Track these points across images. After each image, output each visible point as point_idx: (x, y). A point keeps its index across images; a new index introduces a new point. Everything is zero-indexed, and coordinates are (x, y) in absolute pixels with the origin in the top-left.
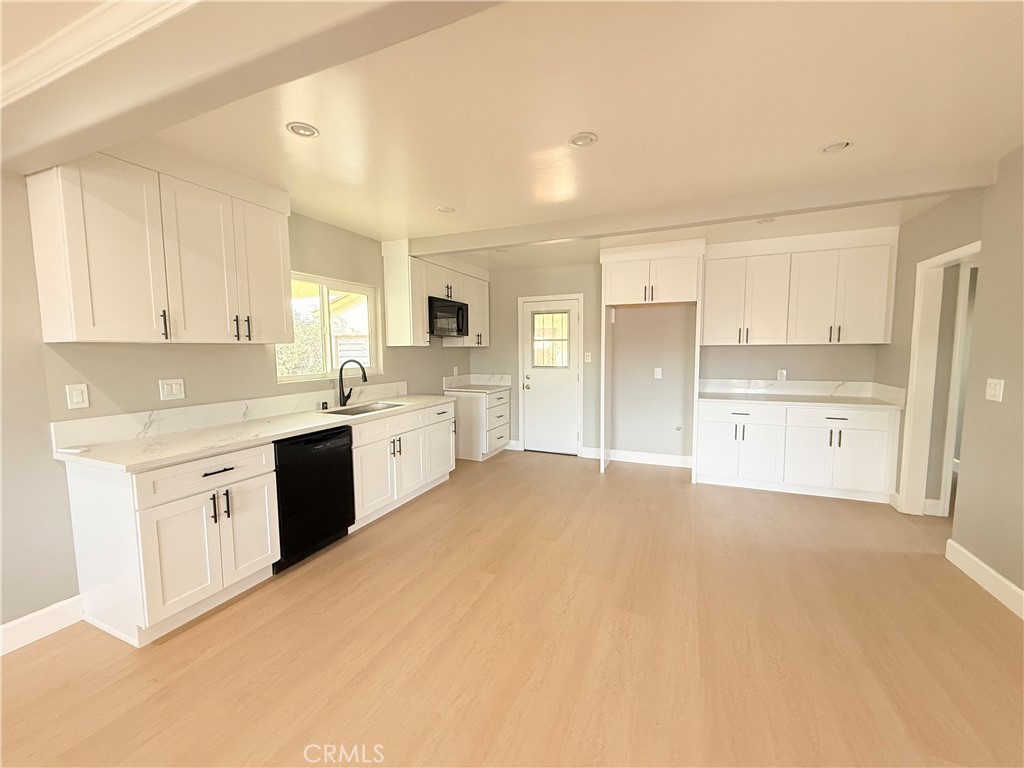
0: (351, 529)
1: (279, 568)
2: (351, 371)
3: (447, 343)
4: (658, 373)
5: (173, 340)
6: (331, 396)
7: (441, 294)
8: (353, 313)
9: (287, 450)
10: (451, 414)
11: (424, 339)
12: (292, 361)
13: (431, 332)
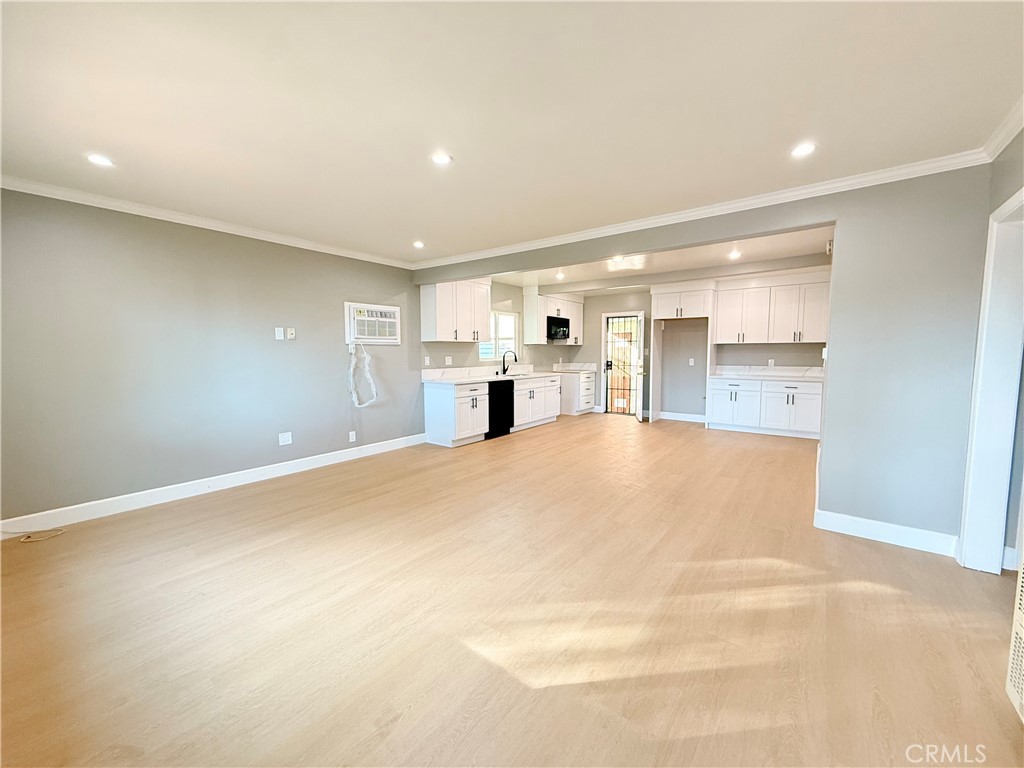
0: (512, 430)
1: (488, 436)
2: (510, 358)
3: (557, 342)
4: (692, 362)
5: (459, 340)
6: (500, 369)
7: (554, 315)
8: (507, 323)
9: (493, 386)
10: (558, 383)
11: (544, 340)
12: (487, 352)
13: (548, 337)
